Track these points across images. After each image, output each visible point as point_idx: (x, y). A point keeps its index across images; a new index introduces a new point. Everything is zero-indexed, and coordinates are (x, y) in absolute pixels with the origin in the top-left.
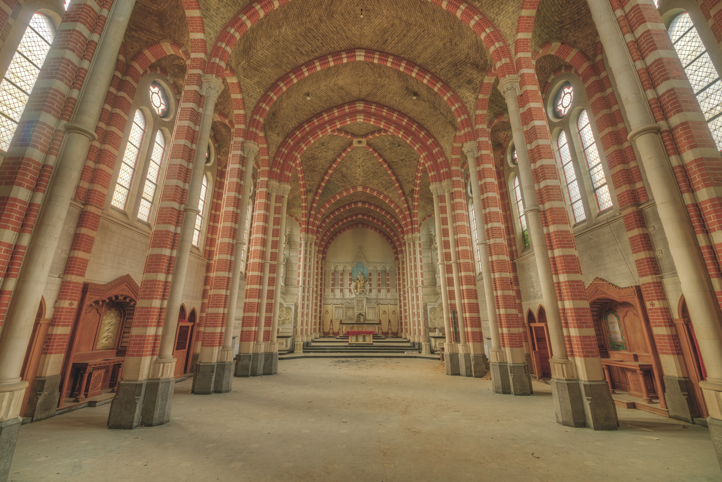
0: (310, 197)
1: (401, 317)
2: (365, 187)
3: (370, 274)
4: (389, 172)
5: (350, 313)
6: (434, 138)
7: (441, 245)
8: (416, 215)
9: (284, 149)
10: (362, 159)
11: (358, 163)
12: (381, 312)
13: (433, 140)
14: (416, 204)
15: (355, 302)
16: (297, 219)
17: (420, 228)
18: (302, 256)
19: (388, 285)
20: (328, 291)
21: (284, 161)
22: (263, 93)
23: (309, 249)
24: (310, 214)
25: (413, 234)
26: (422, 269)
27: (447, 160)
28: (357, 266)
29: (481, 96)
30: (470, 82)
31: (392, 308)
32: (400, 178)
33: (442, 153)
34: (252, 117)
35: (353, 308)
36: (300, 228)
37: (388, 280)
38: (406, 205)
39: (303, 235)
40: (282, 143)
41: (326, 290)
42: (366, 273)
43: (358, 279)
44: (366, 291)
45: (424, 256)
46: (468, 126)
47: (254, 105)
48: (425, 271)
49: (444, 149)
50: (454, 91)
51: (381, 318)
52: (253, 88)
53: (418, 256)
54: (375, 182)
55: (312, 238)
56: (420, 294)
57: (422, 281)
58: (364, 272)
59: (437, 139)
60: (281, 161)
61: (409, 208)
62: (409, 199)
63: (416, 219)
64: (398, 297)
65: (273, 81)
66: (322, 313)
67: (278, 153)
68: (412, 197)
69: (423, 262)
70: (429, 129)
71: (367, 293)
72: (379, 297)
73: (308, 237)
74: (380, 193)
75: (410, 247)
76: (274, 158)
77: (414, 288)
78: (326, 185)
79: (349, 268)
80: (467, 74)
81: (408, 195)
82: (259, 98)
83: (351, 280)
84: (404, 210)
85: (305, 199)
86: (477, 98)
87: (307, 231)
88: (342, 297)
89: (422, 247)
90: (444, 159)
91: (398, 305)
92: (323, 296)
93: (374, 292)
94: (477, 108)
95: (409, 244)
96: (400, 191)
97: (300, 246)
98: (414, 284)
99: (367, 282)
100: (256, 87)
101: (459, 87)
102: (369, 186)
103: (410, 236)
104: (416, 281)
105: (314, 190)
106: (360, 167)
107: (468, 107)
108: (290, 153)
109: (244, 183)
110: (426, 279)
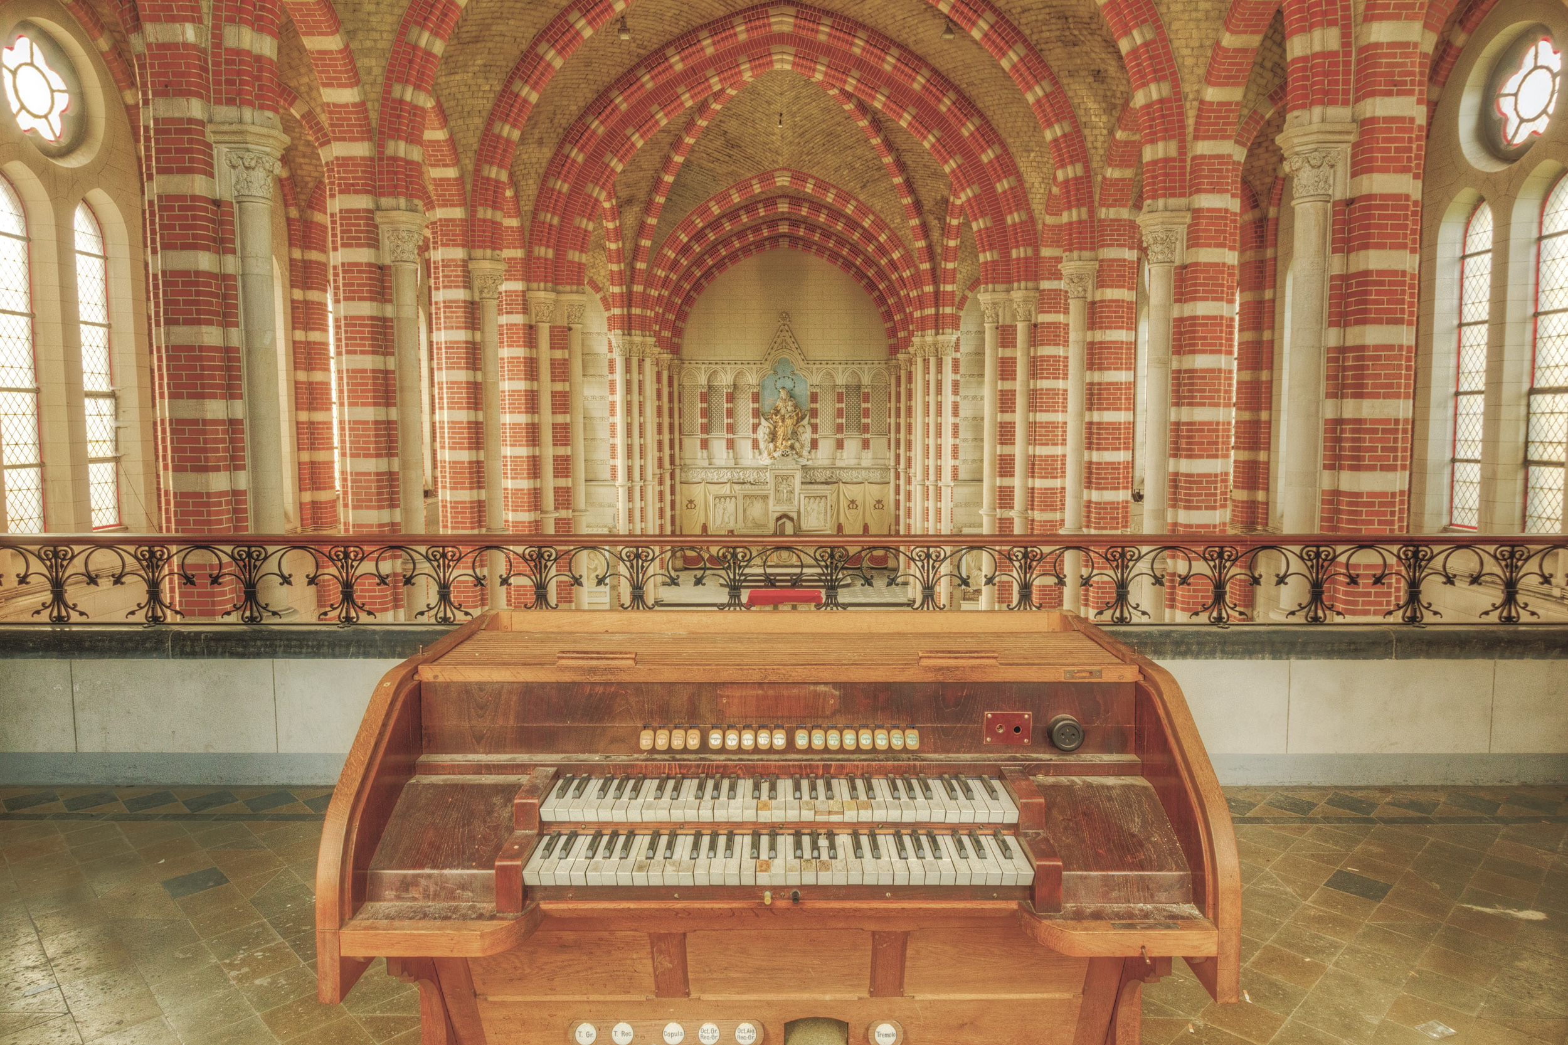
0: (630, 218)
1: (897, 517)
2: (799, 177)
3: (814, 398)
4: (876, 141)
5: (756, 510)
6: (1003, 145)
8: (951, 276)
9: (559, 183)
11: (776, 107)
12: (844, 503)
13: (999, 151)
14: (952, 243)
15: (768, 476)
16: (597, 289)
17: (961, 313)
18: (619, 397)
19: (866, 428)
20: (692, 444)
21: (563, 218)
22: (498, 88)
23: (635, 377)
24: (633, 269)
25: (937, 334)
26: (955, 434)
27: (1032, 219)
28: (776, 372)
29: (1120, 135)
30: (1098, 75)
31: (875, 491)
32: (908, 159)
33: (1020, 198)
34: (477, 170)
35: (765, 497)
36: (607, 314)
37: (866, 413)
38: (921, 244)
39: (616, 337)
40: (552, 162)
41: (687, 441)
42: (803, 391)
43: (777, 412)
44: (802, 447)
45: (965, 397)
47: (478, 133)
48: (965, 440)
49: (1027, 185)
50: (1055, 81)
51: (842, 520)
52: (474, 88)
53: (948, 398)
54: (832, 160)
55: (643, 344)
56: (946, 505)
57: (955, 469)
58: (797, 391)
59: (1012, 150)
60: (556, 221)
61: (930, 253)
62: (934, 223)
63: (949, 288)
64: (892, 463)
65: (524, 47)
66: (678, 506)
67: (545, 196)
68: (941, 219)
69: (962, 413)
70: (990, 113)
71: (805, 453)
72: (839, 464)
73: (631, 343)
74: (844, 196)
75: (926, 370)
76: (535, 213)
77: (931, 489)
78: (678, 176)
79: (751, 378)
80: (1093, 55)
81: (930, 211)
82: (489, 106)
83: (757, 413)
84: (916, 255)
85: (616, 229)
86: (1111, 133)
87: (627, 324)
88: (731, 463)
89: (962, 370)
90: (1024, 217)
91: (892, 485)
92: (677, 462)
93: (826, 447)
94: (1109, 160)
95: (926, 361)
96: (907, 200)
97: (612, 370)
98: (932, 477)
99: (805, 421)
100: (480, 81)
101: (1071, 74)
102: (814, 172)
103: (929, 337)
104: (939, 469)
105: (642, 195)
106: (784, 118)
107: (1090, 139)
108: (576, 190)
109: (484, 375)
110: (965, 461)
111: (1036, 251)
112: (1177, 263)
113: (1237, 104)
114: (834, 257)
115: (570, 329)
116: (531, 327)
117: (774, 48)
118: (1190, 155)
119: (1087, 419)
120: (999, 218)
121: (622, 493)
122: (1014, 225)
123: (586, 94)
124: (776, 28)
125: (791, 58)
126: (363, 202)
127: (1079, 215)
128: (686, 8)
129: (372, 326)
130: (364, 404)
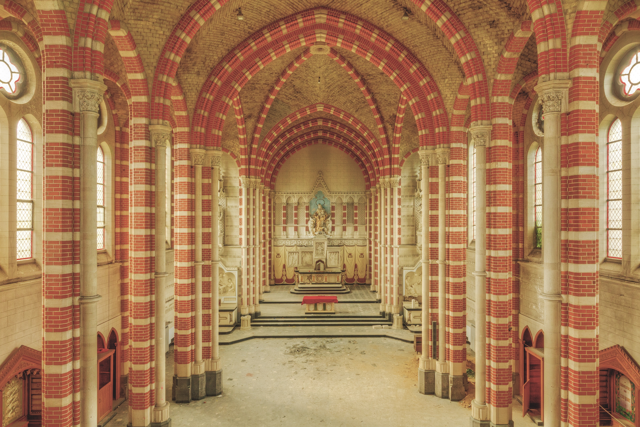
0: (250, 124)
1: (370, 262)
2: (327, 107)
3: (333, 208)
4: (363, 89)
5: (307, 258)
6: (431, 76)
7: (427, 237)
8: (397, 151)
9: (208, 95)
10: (324, 68)
11: (317, 74)
12: (346, 255)
13: (429, 79)
14: (398, 135)
15: (313, 243)
16: (234, 156)
17: (402, 168)
18: (244, 206)
19: (356, 222)
20: (279, 229)
21: (210, 113)
22: (168, 34)
23: (252, 197)
24: (251, 148)
25: (391, 177)
26: (399, 223)
27: (446, 113)
28: (316, 197)
29: (506, 55)
30: (493, 24)
31: (360, 249)
32: (378, 97)
33: (439, 102)
34: (156, 77)
35: (312, 252)
36: (239, 168)
37: (356, 215)
38: (383, 136)
39: (243, 179)
40: (205, 84)
41: (277, 227)
42: (328, 205)
43: (317, 215)
44: (328, 230)
45: (404, 206)
46: (481, 95)
47: (157, 57)
48: (404, 226)
49: (443, 96)
50: (466, 31)
51: (345, 262)
52: (152, 31)
53: (396, 207)
54: (343, 99)
55: (256, 182)
56: (395, 256)
57: (399, 239)
58: (326, 205)
59: (436, 79)
60: (206, 114)
61: (387, 140)
62: (389, 127)
63: (396, 156)
64: (368, 237)
65: (183, 12)
66: (272, 256)
67: (200, 102)
68: (393, 125)
69: (402, 214)
70: (424, 61)
71: (329, 233)
72: (344, 237)
73: (250, 182)
74: (348, 116)
75: (386, 194)
76: (195, 110)
77: (388, 249)
78: (272, 105)
79: (306, 200)
80: (491, 12)
81: (387, 121)
82: (163, 43)
83: (308, 215)
84: (381, 141)
85: (243, 129)
86: (501, 54)
87: (248, 173)
88: (297, 237)
89: (402, 194)
90: (442, 112)
91: (368, 247)
92: (272, 236)
93: (338, 230)
94: (499, 70)
95: (386, 190)
96: (377, 116)
97: (241, 194)
98: (389, 243)
99: (329, 219)
100: (157, 28)
101: (476, 26)
102: (334, 104)
103: (387, 179)
104: (392, 240)
105: (255, 114)
106: (321, 79)
107: (486, 61)
108: (217, 99)
109: (157, 187)
110: (404, 236)
111: (448, 129)
112: (563, 111)
113: (602, 12)
114: (342, 147)
115: (213, 168)
116: (192, 167)
117: (317, 31)
118: (569, 47)
119: (487, 211)
120: (429, 113)
121: (244, 251)
122: (437, 116)
123: (222, 51)
124: (318, 21)
125: (325, 36)
126: (62, 73)
127: (481, 101)
128: (272, 8)
129: (63, 149)
130: (56, 198)
